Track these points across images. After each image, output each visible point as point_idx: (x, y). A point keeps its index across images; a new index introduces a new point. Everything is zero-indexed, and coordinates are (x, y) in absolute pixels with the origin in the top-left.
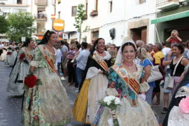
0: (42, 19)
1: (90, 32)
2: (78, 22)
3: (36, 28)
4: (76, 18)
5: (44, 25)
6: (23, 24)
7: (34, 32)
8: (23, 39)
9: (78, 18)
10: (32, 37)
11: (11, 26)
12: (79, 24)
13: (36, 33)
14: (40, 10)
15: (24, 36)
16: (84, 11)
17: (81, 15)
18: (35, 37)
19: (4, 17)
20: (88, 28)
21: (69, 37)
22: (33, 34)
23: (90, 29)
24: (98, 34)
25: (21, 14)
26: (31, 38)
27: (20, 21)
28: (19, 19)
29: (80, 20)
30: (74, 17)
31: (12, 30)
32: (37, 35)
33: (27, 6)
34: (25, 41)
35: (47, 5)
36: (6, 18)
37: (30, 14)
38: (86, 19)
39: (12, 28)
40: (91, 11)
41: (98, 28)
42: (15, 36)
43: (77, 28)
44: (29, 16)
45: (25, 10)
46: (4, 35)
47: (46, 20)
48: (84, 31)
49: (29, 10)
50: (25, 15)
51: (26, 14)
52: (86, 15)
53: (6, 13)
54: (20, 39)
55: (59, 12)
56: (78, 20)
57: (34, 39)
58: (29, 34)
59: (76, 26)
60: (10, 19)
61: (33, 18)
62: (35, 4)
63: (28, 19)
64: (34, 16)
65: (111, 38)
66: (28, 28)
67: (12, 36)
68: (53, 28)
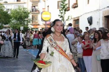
0: (36, 13)
1: (72, 20)
2: (62, 13)
3: (31, 19)
5: (37, 17)
6: (22, 17)
7: (30, 22)
8: (22, 28)
11: (13, 19)
12: (62, 15)
13: (31, 23)
14: (33, 5)
15: (22, 26)
16: (66, 4)
17: (64, 7)
19: (7, 12)
20: (70, 18)
22: (29, 24)
24: (79, 22)
25: (20, 10)
26: (28, 27)
28: (18, 13)
29: (64, 11)
31: (14, 21)
32: (32, 25)
33: (25, 3)
34: (23, 29)
35: (39, 2)
36: (9, 13)
37: (26, 9)
38: (69, 10)
40: (73, 4)
41: (79, 17)
43: (61, 18)
45: (23, 6)
46: (7, 26)
47: (39, 13)
48: (67, 20)
49: (25, 6)
50: (23, 10)
52: (69, 7)
53: (9, 9)
54: (20, 28)
55: (48, 6)
56: (61, 11)
57: (30, 28)
58: (26, 24)
59: (60, 16)
60: (11, 13)
61: (29, 12)
62: (30, 1)
63: (25, 13)
64: (29, 10)
65: (89, 24)
66: (25, 19)
67: (13, 26)
68: (42, 19)
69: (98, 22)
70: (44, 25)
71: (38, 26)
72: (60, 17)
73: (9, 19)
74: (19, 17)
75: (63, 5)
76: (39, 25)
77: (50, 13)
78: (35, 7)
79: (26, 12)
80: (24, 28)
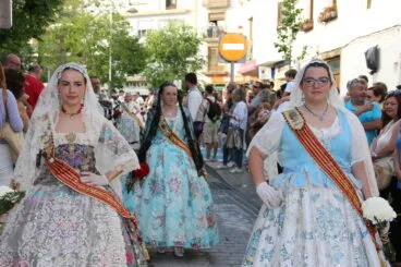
0: (218, 39)
2: (284, 37)
3: (205, 59)
4: (278, 30)
6: (178, 52)
7: (200, 68)
8: (177, 84)
9: (283, 28)
11: (153, 58)
13: (205, 70)
14: (213, 17)
15: (179, 78)
16: (298, 11)
17: (290, 20)
19: (137, 40)
21: (273, 74)
22: (198, 71)
23: (320, 52)
24: (339, 65)
25: (172, 31)
28: (167, 41)
29: (290, 31)
31: (155, 65)
32: (207, 75)
33: (188, 12)
35: (228, 6)
36: (142, 41)
37: (191, 28)
40: (322, 10)
41: (339, 49)
42: (161, 78)
43: (283, 53)
44: (190, 33)
45: (183, 21)
46: (137, 78)
48: (299, 59)
49: (189, 20)
50: (181, 32)
51: (184, 28)
52: (310, 21)
53: (144, 31)
55: (251, 19)
56: (283, 33)
57: (202, 84)
59: (279, 48)
60: (149, 43)
61: (199, 36)
62: (204, 6)
63: (187, 40)
65: (370, 71)
66: (187, 59)
67: (154, 80)
68: (220, 56)
69: (396, 63)
70: (243, 75)
72: (280, 51)
73: (143, 58)
74: (171, 52)
75: (287, 14)
76: (226, 74)
78: (215, 22)
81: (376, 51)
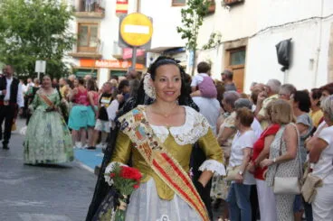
0: (92, 14)
2: (190, 21)
3: (75, 37)
4: (183, 12)
5: (95, 30)
6: (41, 26)
7: (69, 48)
8: (40, 67)
9: (189, 11)
10: (64, 60)
11: (9, 31)
12: (191, 28)
13: (74, 50)
15: (42, 58)
17: (197, 3)
18: (71, 60)
20: (216, 40)
22: (66, 52)
23: (223, 40)
24: (244, 56)
26: (62, 65)
27: (32, 18)
28: (29, 12)
29: (196, 16)
30: (179, 9)
32: (75, 57)
34: (43, 71)
38: (212, 12)
39: (11, 35)
41: (245, 39)
42: (18, 57)
43: (186, 40)
47: (103, 17)
48: (205, 48)
52: (213, 4)
54: (32, 67)
56: (188, 16)
57: (69, 66)
58: (55, 52)
59: (182, 33)
61: (68, 10)
63: (54, 12)
64: (69, 4)
65: (281, 66)
66: (54, 36)
67: (9, 59)
68: (121, 39)
69: (312, 61)
70: (121, 60)
71: (98, 63)
72: (183, 37)
74: (32, 25)
76: (99, 58)
77: (151, 20)
79: (56, 10)
80: (48, 65)
81: (289, 45)
